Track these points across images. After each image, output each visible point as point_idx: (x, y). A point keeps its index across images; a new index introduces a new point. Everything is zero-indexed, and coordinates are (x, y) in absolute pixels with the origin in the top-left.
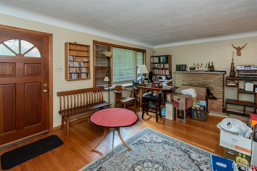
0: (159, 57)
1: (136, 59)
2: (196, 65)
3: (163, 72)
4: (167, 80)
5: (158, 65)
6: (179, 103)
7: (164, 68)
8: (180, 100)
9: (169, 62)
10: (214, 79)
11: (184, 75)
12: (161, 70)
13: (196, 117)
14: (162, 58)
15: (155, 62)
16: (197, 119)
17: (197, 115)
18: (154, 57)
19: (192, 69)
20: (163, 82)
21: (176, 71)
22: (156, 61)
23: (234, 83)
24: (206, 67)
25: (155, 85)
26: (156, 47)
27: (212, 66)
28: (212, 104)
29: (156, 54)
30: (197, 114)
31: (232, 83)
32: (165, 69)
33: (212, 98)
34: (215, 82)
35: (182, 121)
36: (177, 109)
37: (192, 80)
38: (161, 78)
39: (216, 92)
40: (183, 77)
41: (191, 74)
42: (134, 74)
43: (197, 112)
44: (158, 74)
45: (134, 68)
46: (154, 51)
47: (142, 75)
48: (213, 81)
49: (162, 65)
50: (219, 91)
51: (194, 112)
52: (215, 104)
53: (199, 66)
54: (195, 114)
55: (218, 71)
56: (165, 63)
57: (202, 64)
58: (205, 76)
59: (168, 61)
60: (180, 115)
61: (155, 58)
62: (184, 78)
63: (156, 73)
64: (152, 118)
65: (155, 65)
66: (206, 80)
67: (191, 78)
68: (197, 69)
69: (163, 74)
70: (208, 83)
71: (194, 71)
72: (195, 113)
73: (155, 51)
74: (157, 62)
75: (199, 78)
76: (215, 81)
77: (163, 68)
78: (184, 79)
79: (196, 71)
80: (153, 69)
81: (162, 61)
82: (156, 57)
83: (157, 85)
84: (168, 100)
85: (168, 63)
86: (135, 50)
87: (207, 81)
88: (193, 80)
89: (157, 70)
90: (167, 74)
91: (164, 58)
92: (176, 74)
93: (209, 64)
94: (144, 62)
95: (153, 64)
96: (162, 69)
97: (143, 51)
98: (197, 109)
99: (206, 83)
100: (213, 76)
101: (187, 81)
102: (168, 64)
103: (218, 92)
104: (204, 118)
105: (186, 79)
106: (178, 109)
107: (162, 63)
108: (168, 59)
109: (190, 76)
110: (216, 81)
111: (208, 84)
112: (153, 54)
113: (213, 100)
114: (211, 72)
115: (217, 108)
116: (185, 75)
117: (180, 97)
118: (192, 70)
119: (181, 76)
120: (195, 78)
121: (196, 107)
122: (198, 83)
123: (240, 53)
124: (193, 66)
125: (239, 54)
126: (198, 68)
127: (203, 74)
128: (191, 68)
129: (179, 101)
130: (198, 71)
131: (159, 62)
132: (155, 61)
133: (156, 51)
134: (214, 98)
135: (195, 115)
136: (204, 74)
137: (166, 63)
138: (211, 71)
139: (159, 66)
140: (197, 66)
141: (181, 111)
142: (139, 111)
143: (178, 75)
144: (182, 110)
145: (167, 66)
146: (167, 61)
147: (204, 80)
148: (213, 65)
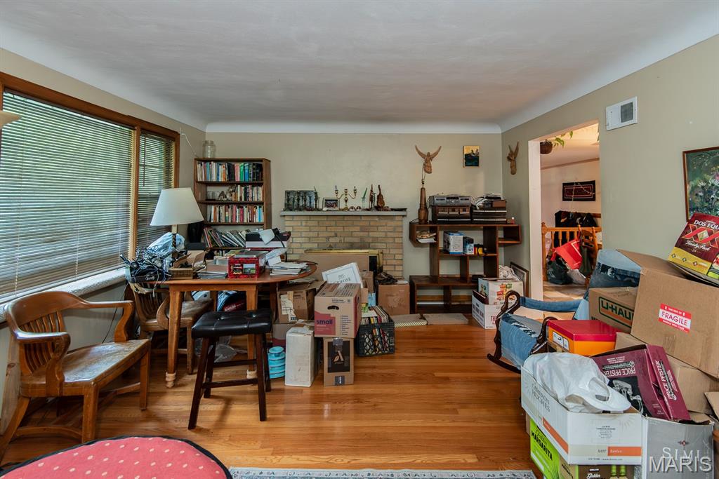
0: (230, 164)
1: (138, 165)
2: (341, 192)
3: (243, 215)
4: (278, 244)
5: (225, 189)
6: (334, 318)
7: (245, 199)
8: (338, 308)
9: (264, 182)
10: (385, 229)
11: (310, 223)
12: (234, 207)
13: (370, 347)
14: (239, 168)
15: (214, 179)
16: (374, 353)
17: (374, 341)
18: (210, 161)
19: (331, 203)
20: (269, 250)
21: (284, 210)
22: (218, 175)
23: (431, 237)
24: (364, 198)
25: (245, 266)
26: (214, 129)
27: (380, 197)
28: (387, 296)
29: (214, 152)
30: (373, 339)
31: (427, 238)
32: (250, 204)
33: (388, 280)
34: (386, 237)
35: (343, 378)
36: (329, 343)
37: (333, 234)
38: (256, 238)
39: (389, 262)
40: (307, 229)
41: (330, 219)
42: (127, 227)
43: (372, 333)
44: (223, 220)
45: (123, 201)
46: (206, 142)
47: (174, 230)
48: (382, 235)
49: (240, 191)
50: (395, 259)
51: (364, 335)
52: (395, 294)
53: (348, 196)
54: (367, 340)
55: (392, 210)
56: (250, 184)
57: (355, 191)
58: (364, 222)
59: (262, 180)
60: (336, 359)
61: (214, 164)
62: (310, 231)
63: (215, 218)
64: (236, 407)
65: (210, 189)
66: (367, 233)
67: (329, 229)
68: (342, 205)
69: (245, 221)
70: (370, 240)
71: (337, 208)
72: (368, 337)
73: (212, 142)
74: (221, 179)
75: (352, 229)
76: (386, 235)
77: (243, 200)
78: (311, 234)
79: (340, 210)
80: (204, 203)
81: (238, 177)
82: (218, 161)
83: (253, 266)
84: (284, 313)
85: (260, 185)
86: (132, 127)
87: (369, 236)
88: (336, 236)
89: (222, 209)
90: (258, 221)
91: (247, 168)
92: (286, 218)
93: (372, 191)
94: (171, 178)
95: (203, 186)
96: (240, 205)
97: (169, 137)
98: (372, 322)
99: (367, 240)
100: (383, 222)
101: (321, 240)
102: (261, 189)
103: (394, 262)
104: (389, 346)
105: (315, 234)
106: (332, 340)
107: (242, 184)
108: (259, 171)
109: (327, 223)
110: (390, 234)
111: (371, 244)
112: (204, 152)
113: (391, 284)
114: (378, 210)
115: (400, 305)
116: (313, 223)
117: (339, 298)
118: (330, 206)
119: (301, 225)
120: (341, 229)
121: (369, 318)
122: (347, 243)
123: (431, 167)
124: (332, 196)
125: (427, 168)
126: (346, 201)
127: (359, 219)
128: (326, 200)
129: (333, 313)
130: (346, 209)
131: (231, 182)
132: (211, 176)
133: (215, 143)
134: (391, 280)
135: (367, 344)
136: (363, 217)
137: (254, 185)
138: (378, 208)
139: (230, 192)
140: (344, 196)
141: (342, 344)
142: (163, 394)
143: (292, 223)
144: (345, 342)
145: (257, 194)
146: (258, 178)
147: (362, 234)
148: (382, 194)
